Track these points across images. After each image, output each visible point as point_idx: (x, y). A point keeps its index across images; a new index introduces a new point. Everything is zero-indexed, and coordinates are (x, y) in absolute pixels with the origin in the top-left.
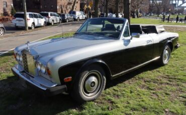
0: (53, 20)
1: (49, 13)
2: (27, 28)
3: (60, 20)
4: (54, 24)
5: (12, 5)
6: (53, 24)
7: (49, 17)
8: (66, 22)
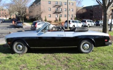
0: (89, 24)
1: (87, 20)
2: (68, 28)
3: (95, 24)
4: (90, 26)
5: (76, 16)
6: (88, 26)
7: (86, 23)
8: (100, 25)
